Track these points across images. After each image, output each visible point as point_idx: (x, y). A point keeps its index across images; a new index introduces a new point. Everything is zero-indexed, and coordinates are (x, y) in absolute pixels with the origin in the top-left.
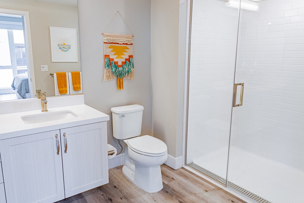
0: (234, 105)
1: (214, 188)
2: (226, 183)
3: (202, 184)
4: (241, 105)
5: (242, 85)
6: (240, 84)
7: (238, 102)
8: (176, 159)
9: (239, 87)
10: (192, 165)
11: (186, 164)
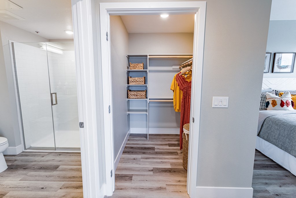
0: (52, 104)
1: (48, 153)
2: (55, 149)
3: (40, 155)
4: (57, 104)
5: (56, 94)
6: (54, 93)
7: (54, 102)
8: (16, 147)
9: (54, 95)
10: (30, 148)
11: (25, 149)
